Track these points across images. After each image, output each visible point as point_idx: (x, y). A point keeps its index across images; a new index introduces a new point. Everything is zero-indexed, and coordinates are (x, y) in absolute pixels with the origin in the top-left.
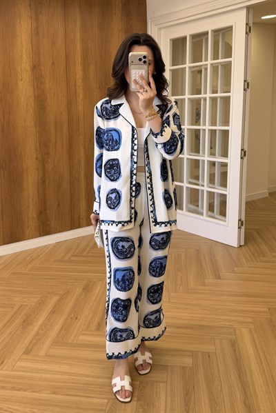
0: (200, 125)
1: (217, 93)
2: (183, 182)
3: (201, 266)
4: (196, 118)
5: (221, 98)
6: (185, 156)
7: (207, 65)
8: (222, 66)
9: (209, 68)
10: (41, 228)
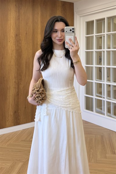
0: (101, 65)
1: (110, 49)
4: (100, 61)
5: (112, 51)
6: (95, 81)
7: (105, 34)
8: (112, 35)
9: (106, 36)
10: (15, 121)
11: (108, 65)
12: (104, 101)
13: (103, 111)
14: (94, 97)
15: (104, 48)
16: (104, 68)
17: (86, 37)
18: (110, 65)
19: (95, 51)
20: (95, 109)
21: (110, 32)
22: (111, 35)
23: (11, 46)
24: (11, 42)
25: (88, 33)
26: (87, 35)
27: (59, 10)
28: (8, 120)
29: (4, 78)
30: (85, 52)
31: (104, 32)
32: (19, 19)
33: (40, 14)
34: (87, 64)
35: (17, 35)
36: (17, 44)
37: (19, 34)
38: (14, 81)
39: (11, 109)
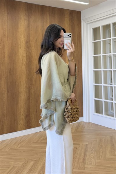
2: (102, 99)
3: (113, 145)
6: (103, 84)
7: (111, 39)
10: (27, 124)
12: (113, 103)
14: (103, 100)
15: (111, 53)
17: (93, 43)
19: (103, 56)
23: (21, 53)
24: (22, 48)
25: (95, 39)
26: (94, 40)
27: (67, 18)
28: (20, 124)
29: (15, 83)
30: (93, 57)
32: (29, 26)
33: (48, 22)
34: (95, 69)
35: (27, 42)
36: (27, 50)
37: (29, 41)
38: (25, 85)
39: (22, 112)
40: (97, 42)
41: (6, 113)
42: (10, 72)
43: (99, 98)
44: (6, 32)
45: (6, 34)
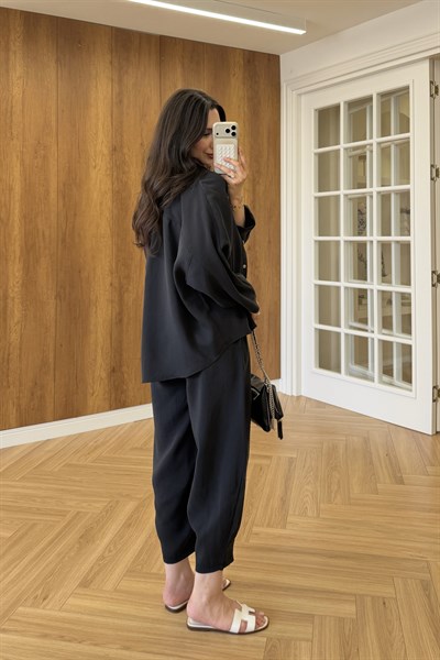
0: (365, 235)
4: (361, 226)
6: (343, 284)
7: (371, 145)
8: (396, 145)
9: (375, 148)
11: (383, 235)
12: (373, 339)
13: (369, 372)
14: (343, 330)
15: (371, 186)
16: (372, 242)
17: (315, 154)
18: (390, 235)
19: (346, 195)
20: (347, 366)
21: (389, 135)
22: (393, 148)
23: (98, 182)
24: (99, 167)
25: (322, 142)
26: (320, 147)
27: (237, 75)
30: (316, 198)
31: (371, 138)
32: (121, 102)
34: (320, 235)
35: (116, 150)
36: (115, 174)
37: (121, 146)
38: (108, 280)
39: (99, 360)
40: (328, 153)
41: (51, 360)
42: (64, 240)
43: (329, 324)
44: (54, 118)
45: (54, 124)
